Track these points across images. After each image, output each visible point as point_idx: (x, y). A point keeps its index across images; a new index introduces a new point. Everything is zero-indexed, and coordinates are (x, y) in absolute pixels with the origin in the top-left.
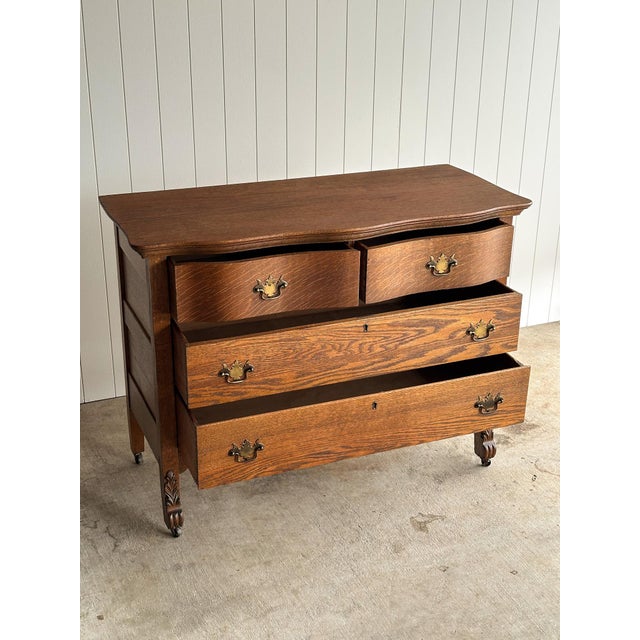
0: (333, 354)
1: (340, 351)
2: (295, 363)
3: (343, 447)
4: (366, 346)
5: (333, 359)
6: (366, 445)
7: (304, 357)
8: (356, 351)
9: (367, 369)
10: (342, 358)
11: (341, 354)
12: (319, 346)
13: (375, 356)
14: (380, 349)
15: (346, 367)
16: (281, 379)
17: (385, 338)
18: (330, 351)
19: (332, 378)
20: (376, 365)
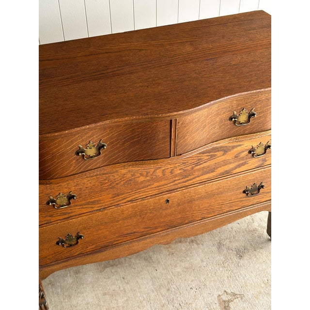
0: (142, 179)
1: (147, 176)
2: (111, 188)
3: (145, 228)
4: (168, 171)
5: (142, 183)
6: (162, 224)
7: (117, 184)
8: (160, 175)
9: (169, 185)
10: (149, 181)
11: (148, 178)
12: (129, 175)
13: (176, 176)
14: (179, 172)
15: (152, 186)
16: (100, 200)
17: (183, 163)
18: (139, 177)
19: (142, 194)
20: (176, 182)
